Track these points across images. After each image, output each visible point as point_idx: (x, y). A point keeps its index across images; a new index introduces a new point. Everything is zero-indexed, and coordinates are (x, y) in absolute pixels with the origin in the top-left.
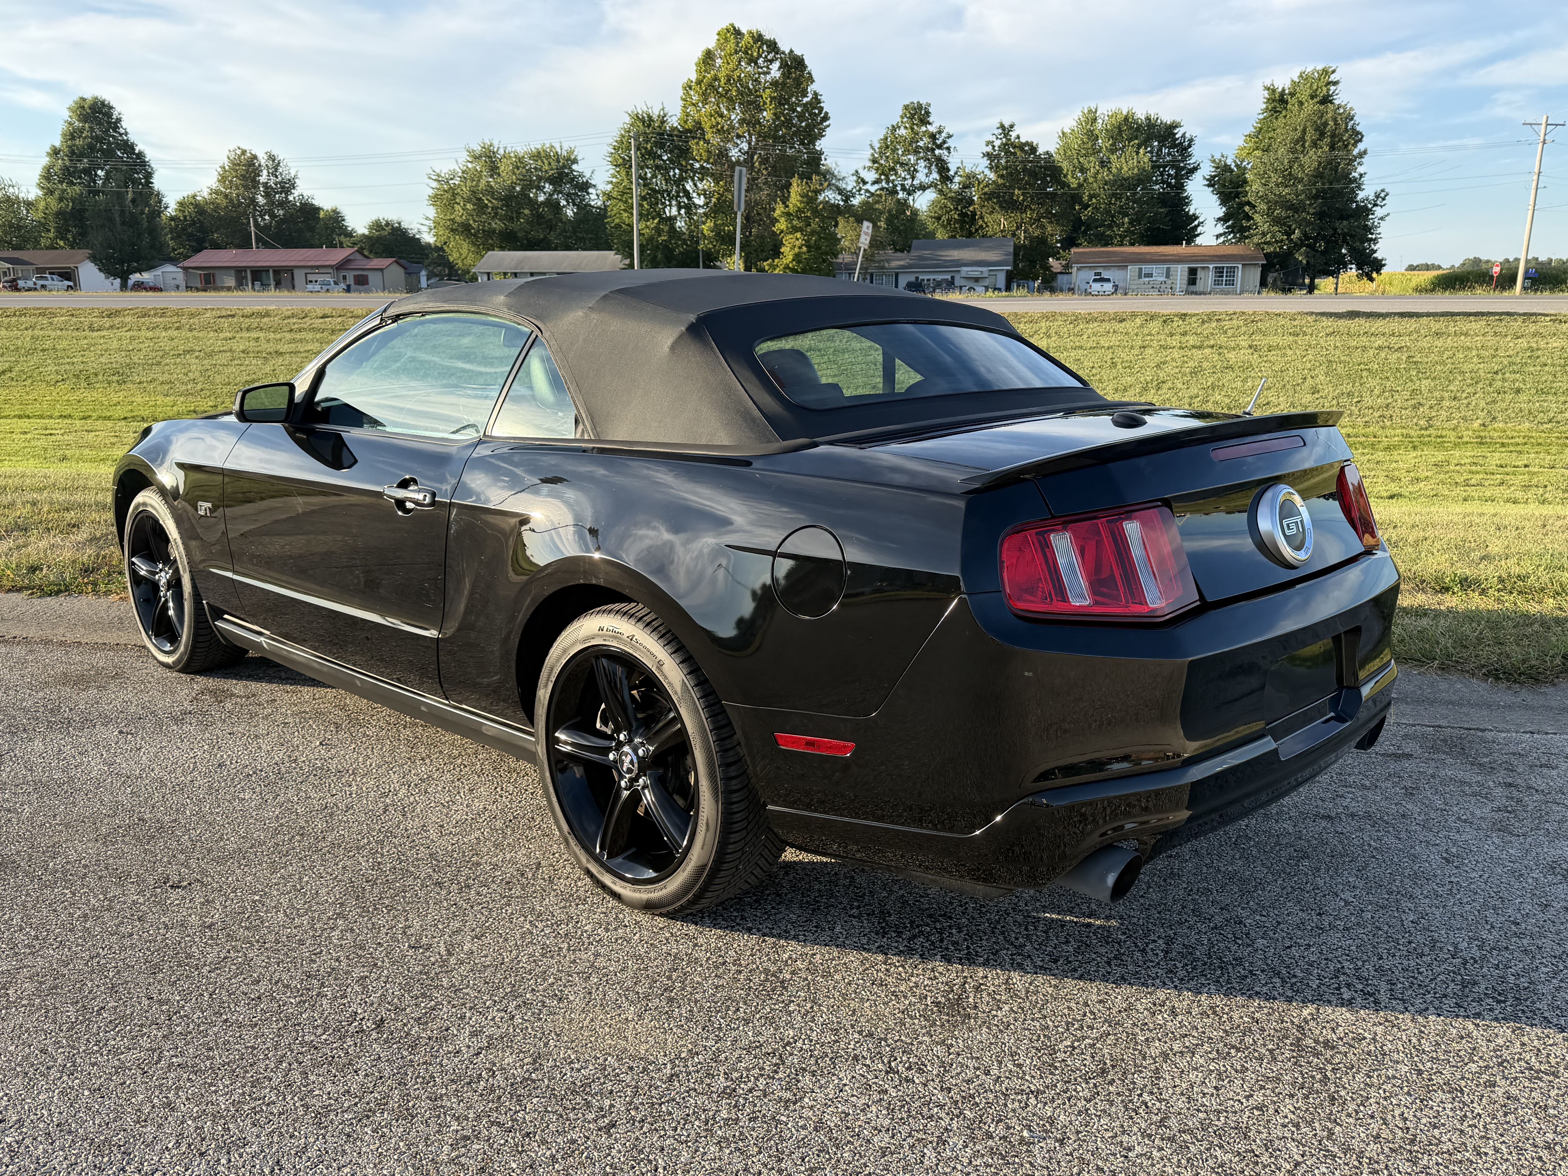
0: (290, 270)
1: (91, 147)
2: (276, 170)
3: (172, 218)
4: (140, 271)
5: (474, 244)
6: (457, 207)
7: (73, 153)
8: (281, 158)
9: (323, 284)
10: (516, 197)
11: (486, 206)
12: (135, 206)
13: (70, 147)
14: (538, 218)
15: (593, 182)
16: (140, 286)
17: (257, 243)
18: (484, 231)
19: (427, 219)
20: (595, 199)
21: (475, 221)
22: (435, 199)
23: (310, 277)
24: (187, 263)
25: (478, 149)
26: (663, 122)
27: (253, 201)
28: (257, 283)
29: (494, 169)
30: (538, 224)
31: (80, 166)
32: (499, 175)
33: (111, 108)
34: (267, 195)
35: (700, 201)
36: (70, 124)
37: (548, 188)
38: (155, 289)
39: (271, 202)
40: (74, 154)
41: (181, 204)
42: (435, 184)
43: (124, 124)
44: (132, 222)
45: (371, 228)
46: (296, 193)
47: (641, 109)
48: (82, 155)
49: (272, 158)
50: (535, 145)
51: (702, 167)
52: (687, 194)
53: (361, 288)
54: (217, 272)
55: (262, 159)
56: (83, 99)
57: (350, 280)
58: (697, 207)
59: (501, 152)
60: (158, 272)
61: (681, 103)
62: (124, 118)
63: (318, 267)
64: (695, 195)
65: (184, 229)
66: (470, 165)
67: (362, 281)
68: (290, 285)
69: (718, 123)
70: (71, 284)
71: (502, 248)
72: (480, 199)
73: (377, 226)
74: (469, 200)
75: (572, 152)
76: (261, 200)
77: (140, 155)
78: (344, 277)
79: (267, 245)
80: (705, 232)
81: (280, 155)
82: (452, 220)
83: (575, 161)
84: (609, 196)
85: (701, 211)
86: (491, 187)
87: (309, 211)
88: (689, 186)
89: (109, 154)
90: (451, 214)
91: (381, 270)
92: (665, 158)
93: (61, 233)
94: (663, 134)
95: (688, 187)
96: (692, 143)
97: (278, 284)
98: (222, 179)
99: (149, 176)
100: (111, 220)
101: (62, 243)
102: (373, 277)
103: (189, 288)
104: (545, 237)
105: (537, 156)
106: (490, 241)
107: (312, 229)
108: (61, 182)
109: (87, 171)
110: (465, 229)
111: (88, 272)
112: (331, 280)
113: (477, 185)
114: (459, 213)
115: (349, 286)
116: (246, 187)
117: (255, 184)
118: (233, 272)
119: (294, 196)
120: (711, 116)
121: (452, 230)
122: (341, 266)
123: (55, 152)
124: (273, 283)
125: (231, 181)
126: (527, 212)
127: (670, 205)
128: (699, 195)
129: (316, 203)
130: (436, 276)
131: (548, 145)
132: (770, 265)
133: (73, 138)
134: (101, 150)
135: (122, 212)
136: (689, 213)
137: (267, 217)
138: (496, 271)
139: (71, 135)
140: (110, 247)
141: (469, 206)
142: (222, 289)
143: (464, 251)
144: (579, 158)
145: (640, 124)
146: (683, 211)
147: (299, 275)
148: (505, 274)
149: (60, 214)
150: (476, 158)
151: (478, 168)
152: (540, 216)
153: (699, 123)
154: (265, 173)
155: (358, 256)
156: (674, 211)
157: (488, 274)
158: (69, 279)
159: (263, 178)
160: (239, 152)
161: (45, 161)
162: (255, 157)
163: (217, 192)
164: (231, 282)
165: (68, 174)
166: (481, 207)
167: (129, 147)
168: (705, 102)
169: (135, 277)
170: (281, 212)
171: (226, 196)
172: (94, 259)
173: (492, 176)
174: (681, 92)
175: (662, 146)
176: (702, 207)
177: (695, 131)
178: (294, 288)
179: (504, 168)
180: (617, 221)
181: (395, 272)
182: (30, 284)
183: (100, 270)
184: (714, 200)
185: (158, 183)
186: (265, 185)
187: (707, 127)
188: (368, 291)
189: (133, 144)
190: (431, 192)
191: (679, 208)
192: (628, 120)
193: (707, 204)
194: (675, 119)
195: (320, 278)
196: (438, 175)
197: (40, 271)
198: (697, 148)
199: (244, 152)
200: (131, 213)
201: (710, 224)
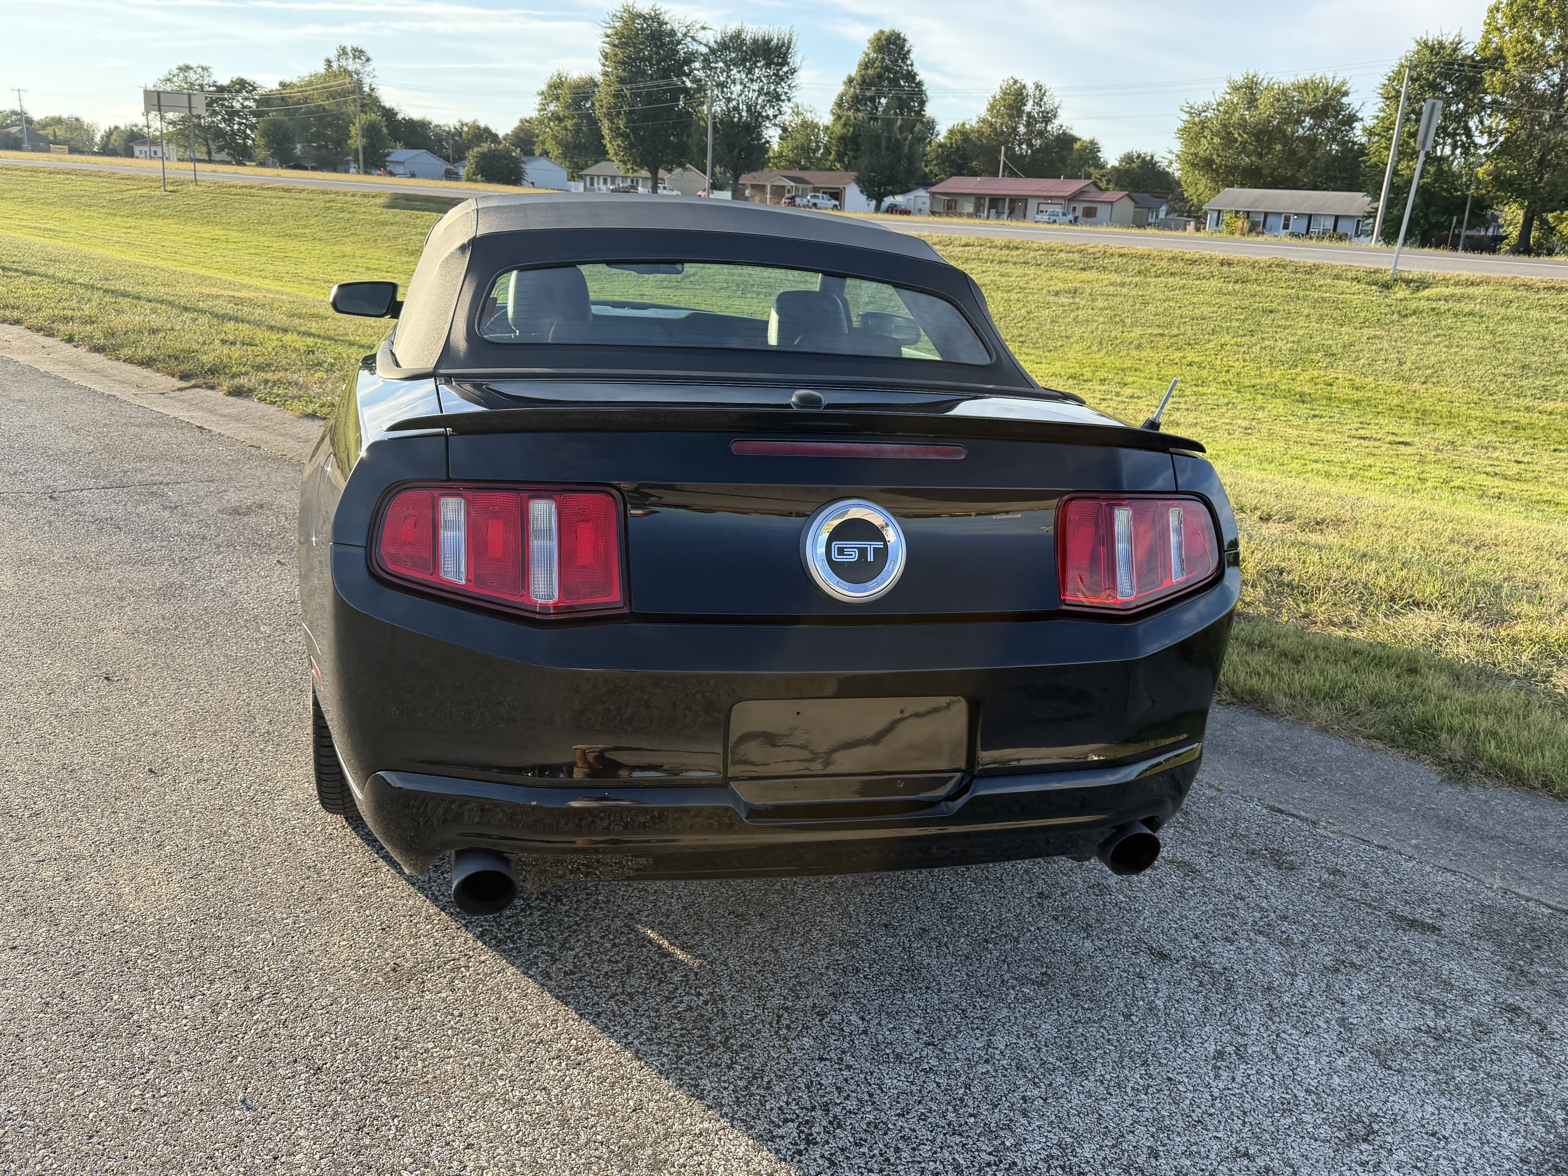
0: (1024, 199)
1: (880, 77)
2: (1041, 100)
3: (941, 145)
4: (893, 194)
5: (1213, 180)
6: (1203, 140)
7: (864, 81)
8: (1047, 87)
9: (1053, 214)
10: (1269, 132)
11: (1236, 140)
12: (901, 133)
13: (862, 76)
14: (1290, 155)
15: (1360, 115)
16: (892, 209)
17: (1003, 172)
18: (1226, 166)
19: (1170, 152)
20: (1358, 134)
21: (1219, 156)
22: (1184, 131)
23: (1042, 207)
24: (934, 189)
25: (1240, 80)
26: (1455, 50)
27: (1015, 129)
28: (993, 211)
29: (1252, 103)
30: (1289, 161)
31: (868, 94)
32: (1256, 107)
33: (905, 40)
34: (1028, 125)
35: (1482, 140)
36: (867, 55)
37: (1308, 121)
38: (906, 212)
39: (1030, 132)
40: (865, 83)
41: (951, 132)
42: (1186, 117)
43: (912, 56)
44: (895, 147)
45: (1122, 160)
46: (1056, 123)
47: (1433, 36)
48: (871, 84)
49: (1038, 87)
50: (1303, 76)
51: (1495, 102)
52: (1468, 133)
53: (1090, 220)
54: (960, 199)
55: (1030, 89)
56: (882, 32)
57: (1079, 212)
58: (1476, 146)
59: (1265, 83)
60: (911, 196)
61: (1483, 28)
62: (914, 50)
63: (1051, 198)
64: (1477, 133)
65: (948, 156)
66: (1227, 97)
67: (1090, 213)
68: (1022, 214)
69: (1524, 51)
70: (837, 203)
71: (1242, 186)
72: (1229, 133)
73: (1129, 159)
74: (1217, 134)
75: (1344, 83)
76: (1022, 129)
77: (920, 84)
78: (1074, 209)
79: (1013, 174)
80: (1480, 175)
81: (1047, 84)
82: (1196, 155)
83: (1346, 94)
84: (1370, 133)
85: (1482, 152)
86: (1245, 120)
87: (1066, 141)
88: (1473, 123)
89: (894, 82)
90: (1196, 148)
91: (1111, 203)
92: (1449, 90)
93: (840, 158)
94: (1453, 64)
95: (1471, 124)
96: (1486, 74)
97: (1011, 212)
98: (992, 107)
99: (922, 103)
100: (878, 145)
101: (838, 165)
102: (1103, 211)
103: (933, 213)
104: (1293, 175)
105: (1303, 88)
106: (1231, 178)
107: (1063, 160)
108: (849, 109)
109: (872, 99)
110: (1205, 165)
111: (853, 194)
112: (1060, 211)
113: (1230, 119)
114: (1204, 148)
115: (1076, 219)
116: (1011, 116)
117: (1020, 112)
118: (973, 199)
119: (1053, 127)
120: (1518, 42)
121: (1193, 165)
122: (1073, 198)
123: (850, 81)
124: (1007, 211)
125: (998, 111)
126: (1278, 147)
127: (1444, 144)
128: (1482, 133)
129: (1076, 132)
130: (1176, 211)
131: (1318, 76)
132: (1556, 218)
133: (866, 68)
134: (888, 78)
135: (889, 138)
136: (1466, 152)
137: (1024, 146)
138: (1228, 209)
139: (866, 65)
140: (873, 171)
141: (1216, 140)
142: (960, 215)
143: (1201, 187)
144: (1351, 90)
145: (1428, 53)
146: (1458, 151)
147: (1032, 205)
148: (1237, 212)
149: (842, 139)
150: (1236, 89)
151: (1235, 101)
152: (1293, 153)
153: (1501, 50)
154: (1030, 103)
155: (1093, 188)
156: (1448, 150)
157: (1219, 211)
158: (836, 199)
159: (1028, 108)
160: (1011, 82)
161: (841, 88)
162: (1024, 87)
163: (984, 121)
164: (969, 208)
165: (857, 101)
166: (1228, 140)
167: (911, 76)
168: (1513, 24)
169: (888, 201)
170: (1039, 142)
171: (991, 125)
172: (858, 181)
173: (1248, 109)
174: (1484, 16)
175: (1446, 76)
176: (1484, 147)
177: (1496, 60)
178: (1025, 217)
179: (1263, 101)
180: (1374, 159)
181: (1127, 207)
182: (805, 201)
183: (862, 192)
184: (1501, 139)
185: (930, 111)
186: (1029, 114)
187: (1509, 55)
188: (1096, 224)
189: (915, 74)
190: (1181, 125)
191: (1454, 147)
192: (1414, 47)
193: (1491, 144)
194: (1471, 46)
195: (1051, 208)
196: (1191, 108)
197: (816, 190)
198: (1493, 80)
199: (1015, 82)
200: (897, 140)
201: (1488, 166)
